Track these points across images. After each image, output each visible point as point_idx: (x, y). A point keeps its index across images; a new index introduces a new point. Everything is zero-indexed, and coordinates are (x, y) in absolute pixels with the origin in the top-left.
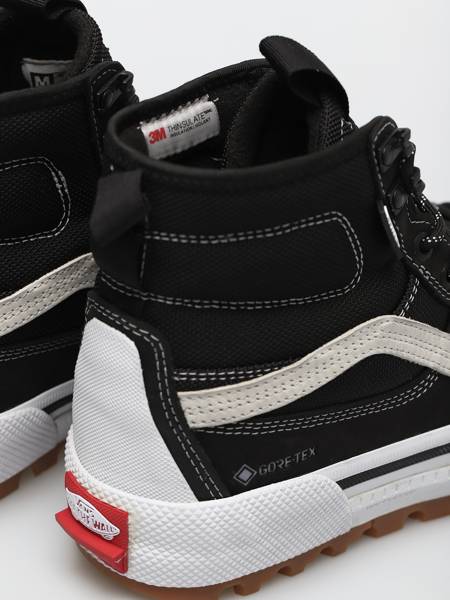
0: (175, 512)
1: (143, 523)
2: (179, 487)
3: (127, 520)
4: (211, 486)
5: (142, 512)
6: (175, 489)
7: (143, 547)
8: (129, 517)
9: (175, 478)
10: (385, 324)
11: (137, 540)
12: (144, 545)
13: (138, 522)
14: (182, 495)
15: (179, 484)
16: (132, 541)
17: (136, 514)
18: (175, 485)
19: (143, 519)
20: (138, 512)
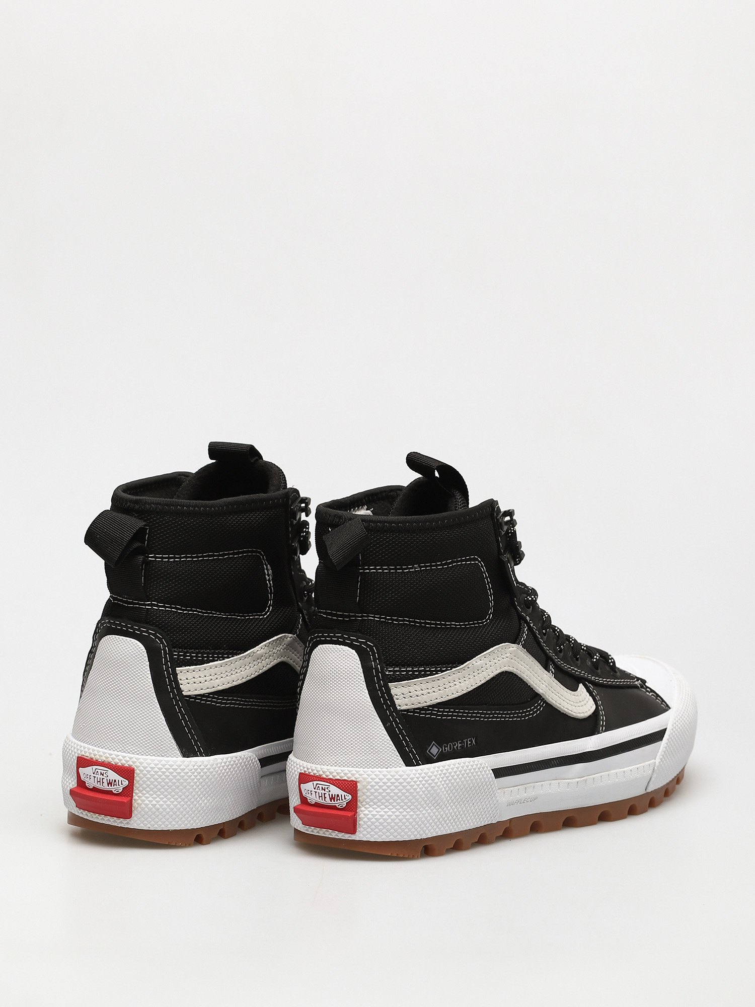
0: (392, 774)
1: (369, 787)
2: (393, 755)
3: (356, 787)
4: (414, 755)
5: (368, 778)
6: (390, 757)
7: (369, 808)
8: (358, 784)
9: (390, 748)
10: (511, 649)
11: (364, 803)
12: (369, 806)
13: (365, 787)
14: (395, 761)
15: (393, 753)
16: (360, 805)
17: (363, 780)
18: (391, 753)
19: (369, 783)
20: (364, 779)
